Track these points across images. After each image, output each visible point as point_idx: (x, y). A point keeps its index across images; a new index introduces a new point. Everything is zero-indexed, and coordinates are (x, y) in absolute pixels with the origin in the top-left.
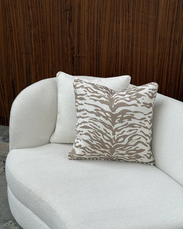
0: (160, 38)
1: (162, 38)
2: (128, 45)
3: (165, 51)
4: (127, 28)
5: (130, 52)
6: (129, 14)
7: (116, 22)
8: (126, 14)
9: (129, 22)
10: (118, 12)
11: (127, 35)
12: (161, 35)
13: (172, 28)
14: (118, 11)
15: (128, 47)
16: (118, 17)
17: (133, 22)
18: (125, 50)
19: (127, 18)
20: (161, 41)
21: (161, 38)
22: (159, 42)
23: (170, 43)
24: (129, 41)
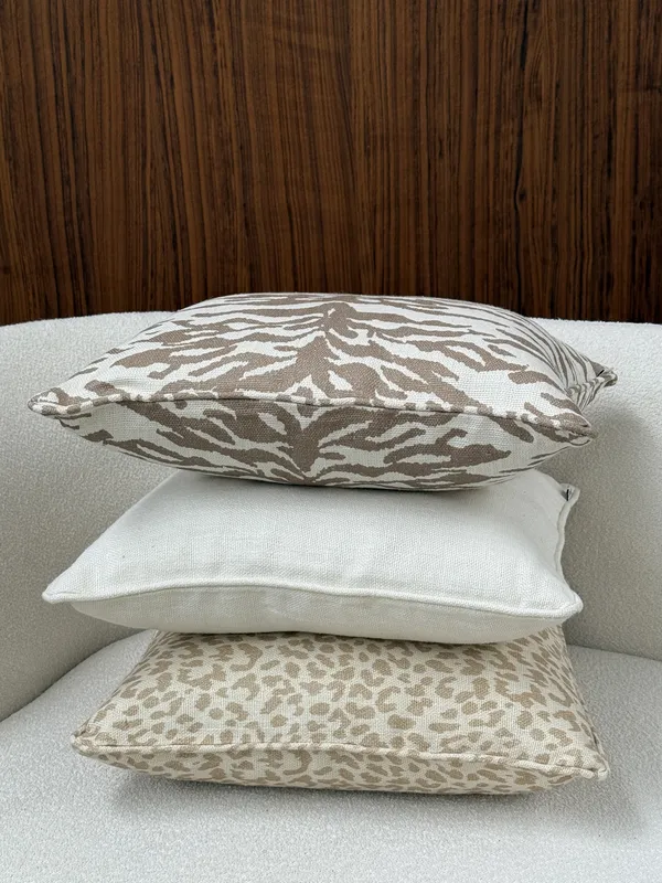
0: (367, 133)
1: (378, 132)
2: (226, 181)
3: (397, 190)
4: (209, 101)
5: (239, 216)
6: (213, 36)
7: (153, 77)
8: (197, 35)
9: (216, 73)
10: (157, 30)
11: (217, 136)
12: (374, 122)
13: (416, 82)
14: (156, 23)
15: (227, 192)
16: (159, 52)
17: (237, 73)
18: (213, 206)
19: (207, 52)
20: (375, 148)
21: (375, 137)
22: (367, 152)
23: (416, 152)
24: (227, 163)
